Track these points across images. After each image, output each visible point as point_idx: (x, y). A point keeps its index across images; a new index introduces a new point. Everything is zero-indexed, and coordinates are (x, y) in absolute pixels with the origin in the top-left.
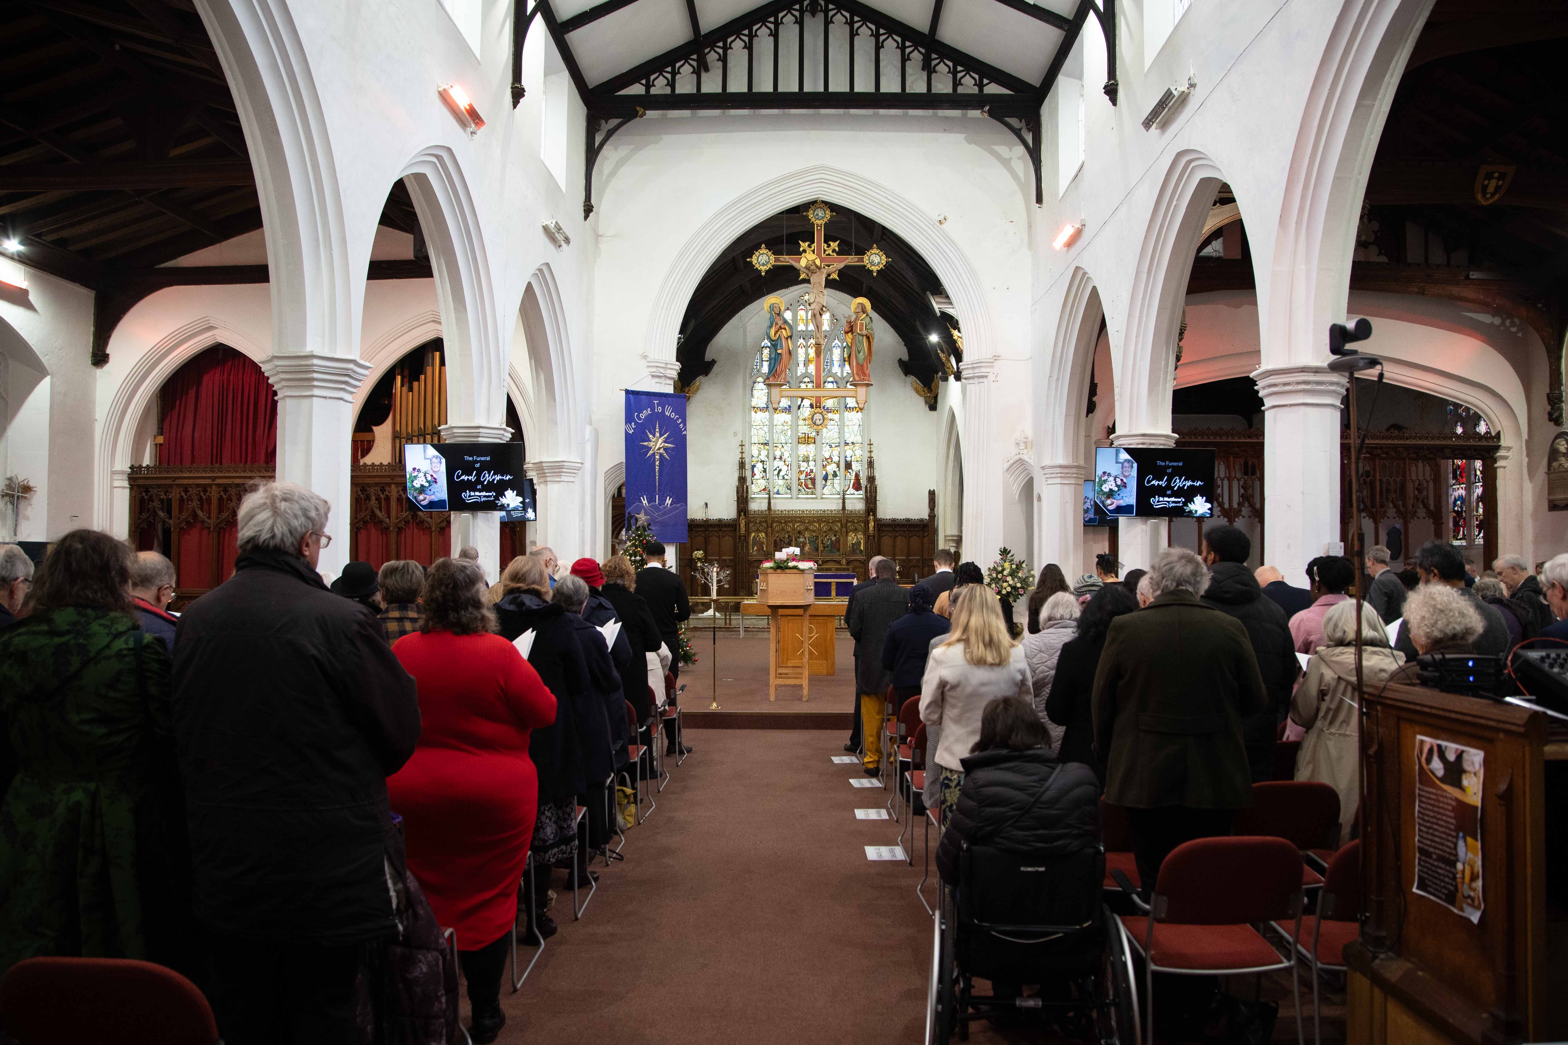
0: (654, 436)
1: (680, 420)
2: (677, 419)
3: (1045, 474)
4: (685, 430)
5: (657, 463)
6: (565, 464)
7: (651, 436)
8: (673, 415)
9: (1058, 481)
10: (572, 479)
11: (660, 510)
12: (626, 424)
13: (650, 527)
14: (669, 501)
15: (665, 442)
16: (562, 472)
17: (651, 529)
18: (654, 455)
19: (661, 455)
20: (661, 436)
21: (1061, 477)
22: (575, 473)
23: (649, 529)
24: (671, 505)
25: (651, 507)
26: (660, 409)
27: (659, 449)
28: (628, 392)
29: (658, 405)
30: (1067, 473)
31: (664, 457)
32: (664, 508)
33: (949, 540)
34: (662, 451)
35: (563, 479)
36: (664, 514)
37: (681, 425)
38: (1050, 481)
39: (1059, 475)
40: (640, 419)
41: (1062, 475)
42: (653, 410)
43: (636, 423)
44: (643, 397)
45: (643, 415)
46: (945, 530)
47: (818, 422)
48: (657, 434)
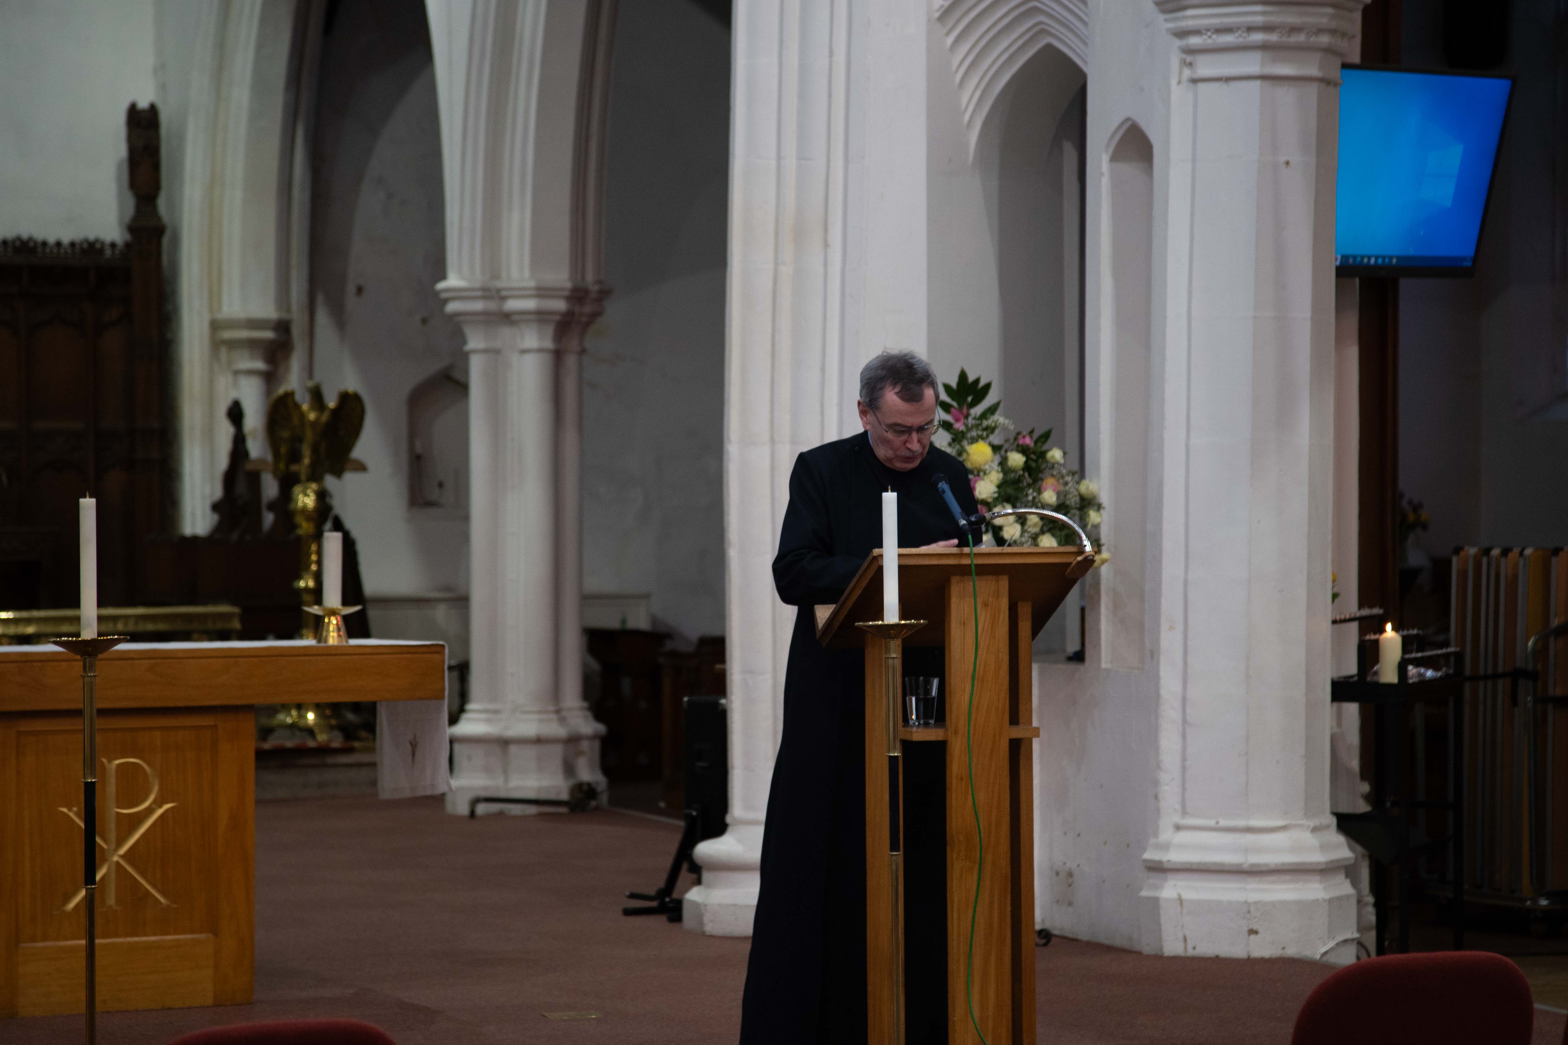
3: (1181, 34)
9: (1252, 64)
21: (1264, 47)
30: (1294, 29)
33: (233, 345)
38: (1206, 67)
39: (1258, 37)
41: (1274, 37)
46: (214, 297)
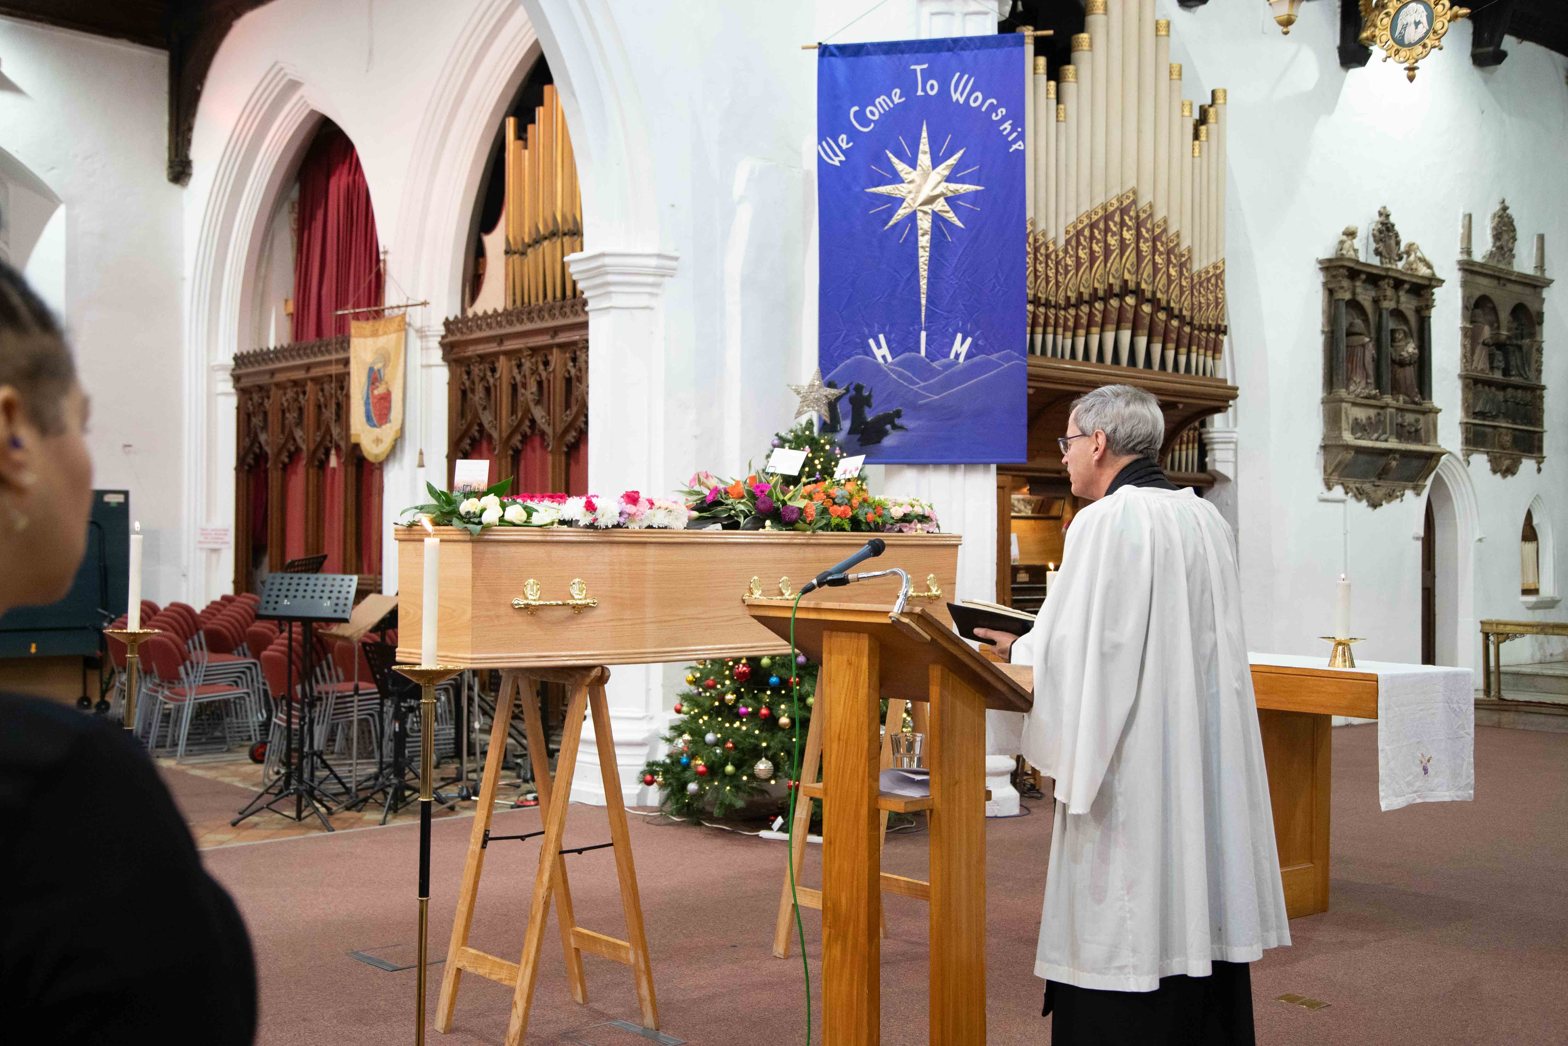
0: (913, 164)
1: (1002, 111)
2: (993, 108)
4: (1021, 137)
5: (924, 241)
6: (607, 260)
7: (900, 166)
8: (977, 100)
10: (644, 301)
11: (934, 373)
12: (821, 138)
13: (897, 421)
14: (960, 347)
15: (948, 179)
16: (608, 284)
17: (901, 428)
18: (912, 218)
19: (937, 218)
20: (935, 163)
22: (653, 285)
23: (895, 427)
24: (969, 356)
25: (899, 364)
26: (933, 88)
27: (931, 200)
28: (824, 51)
29: (927, 75)
31: (945, 221)
32: (947, 367)
34: (940, 205)
35: (617, 300)
36: (948, 384)
37: (1007, 126)
40: (864, 122)
42: (908, 90)
43: (853, 134)
44: (878, 59)
45: (874, 112)
47: (1412, 35)
48: (924, 159)
